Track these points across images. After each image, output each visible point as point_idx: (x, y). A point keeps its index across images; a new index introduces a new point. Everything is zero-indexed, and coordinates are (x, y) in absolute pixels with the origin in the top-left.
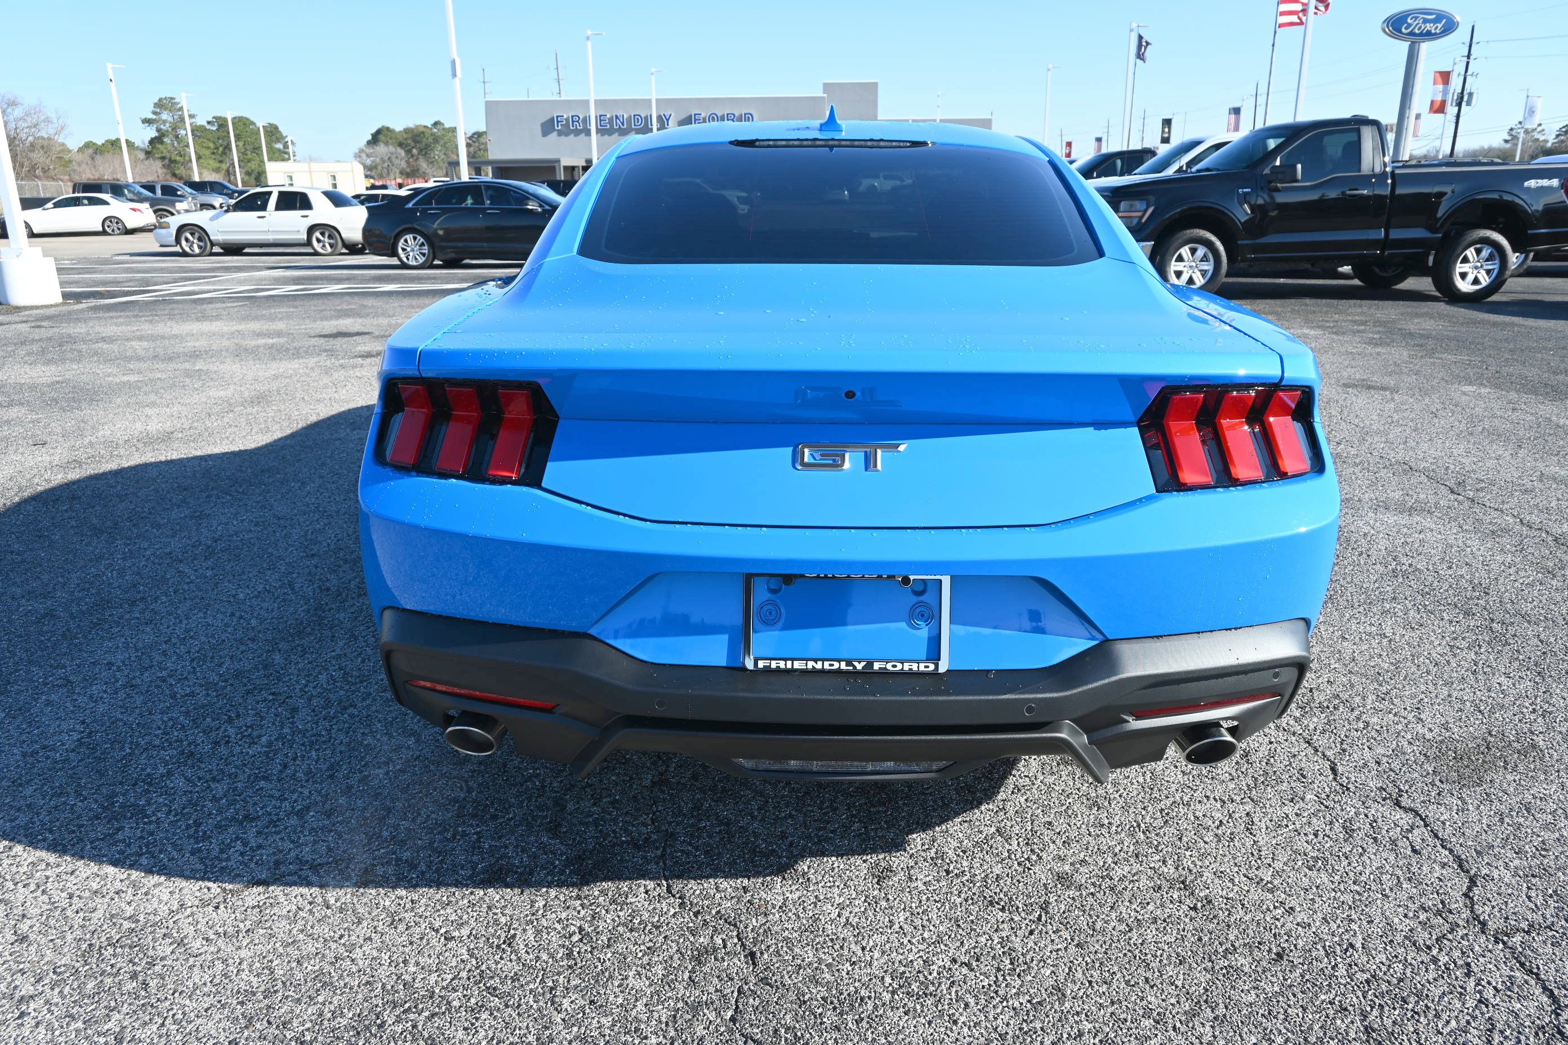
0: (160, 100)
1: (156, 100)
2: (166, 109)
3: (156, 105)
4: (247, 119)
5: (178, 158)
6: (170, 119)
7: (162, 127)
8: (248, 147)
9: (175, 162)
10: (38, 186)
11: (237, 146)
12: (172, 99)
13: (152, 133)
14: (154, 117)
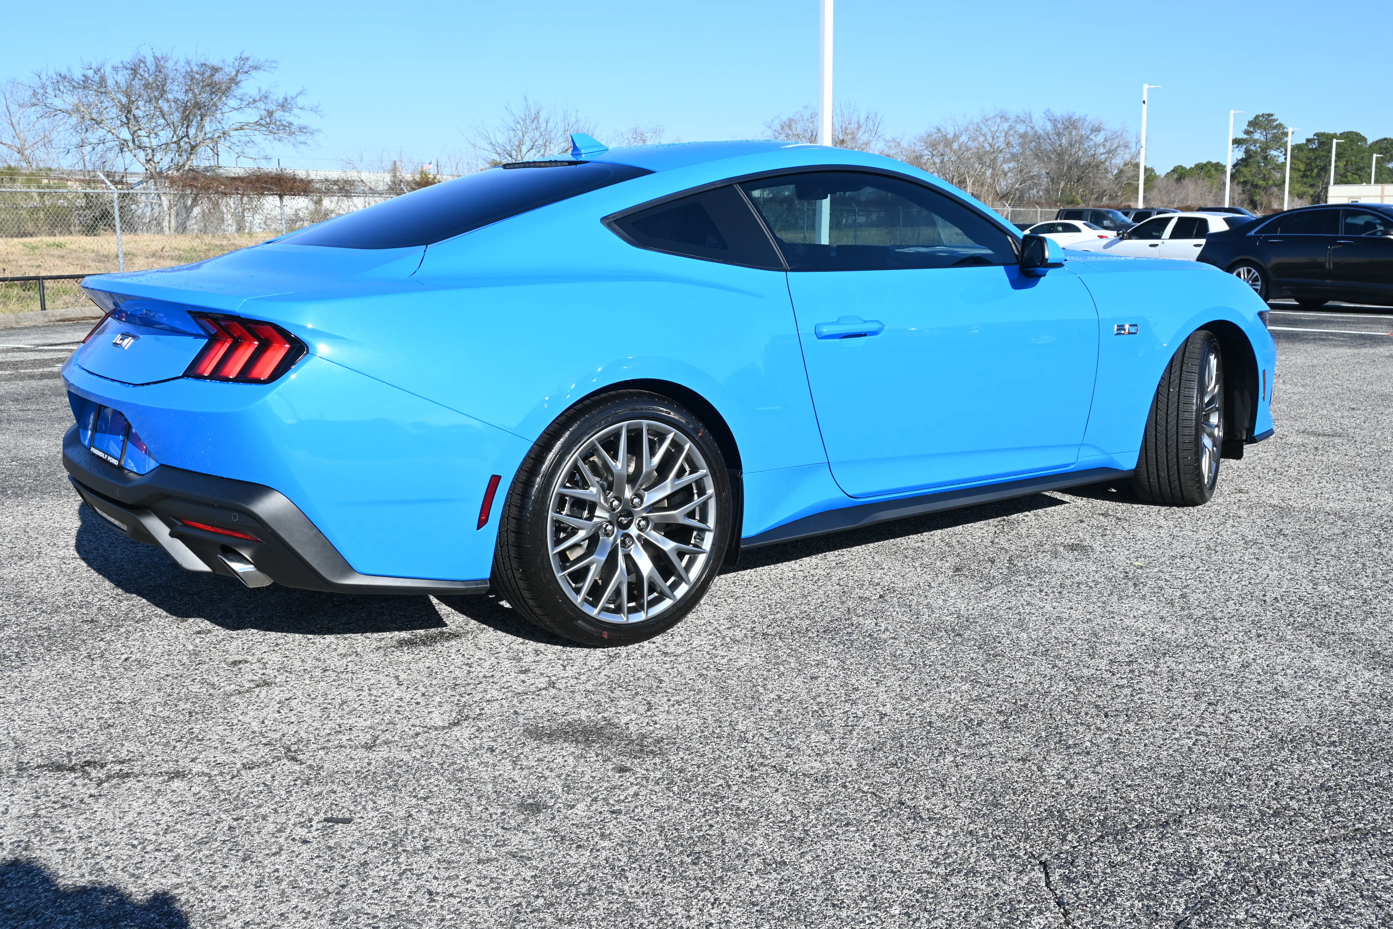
0: (1257, 117)
1: (1251, 118)
2: (1260, 127)
3: (1250, 124)
4: (1357, 134)
5: (1261, 182)
6: (1263, 139)
7: (1252, 148)
8: (1349, 168)
9: (1256, 186)
10: (1036, 212)
11: (1336, 167)
12: (1270, 115)
13: (1240, 154)
14: (1245, 137)
